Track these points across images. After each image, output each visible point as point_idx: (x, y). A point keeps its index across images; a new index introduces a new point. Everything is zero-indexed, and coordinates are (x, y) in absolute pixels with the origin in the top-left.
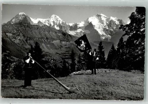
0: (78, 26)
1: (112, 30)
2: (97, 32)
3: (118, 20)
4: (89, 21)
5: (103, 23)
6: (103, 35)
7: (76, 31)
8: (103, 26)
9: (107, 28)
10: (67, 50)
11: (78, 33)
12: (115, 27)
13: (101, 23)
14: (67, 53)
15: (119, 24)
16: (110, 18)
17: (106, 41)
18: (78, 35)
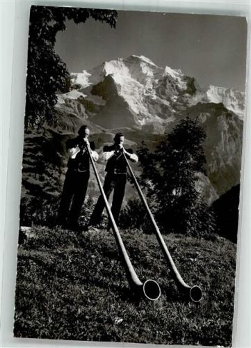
0: (73, 80)
1: (167, 103)
2: (126, 105)
3: (185, 79)
4: (105, 73)
5: (144, 82)
6: (141, 116)
7: (65, 95)
8: (145, 91)
9: (155, 97)
10: (32, 147)
11: (70, 101)
12: (176, 97)
13: (138, 80)
14: (28, 156)
15: (186, 88)
16: (163, 71)
17: (147, 131)
18: (70, 106)
